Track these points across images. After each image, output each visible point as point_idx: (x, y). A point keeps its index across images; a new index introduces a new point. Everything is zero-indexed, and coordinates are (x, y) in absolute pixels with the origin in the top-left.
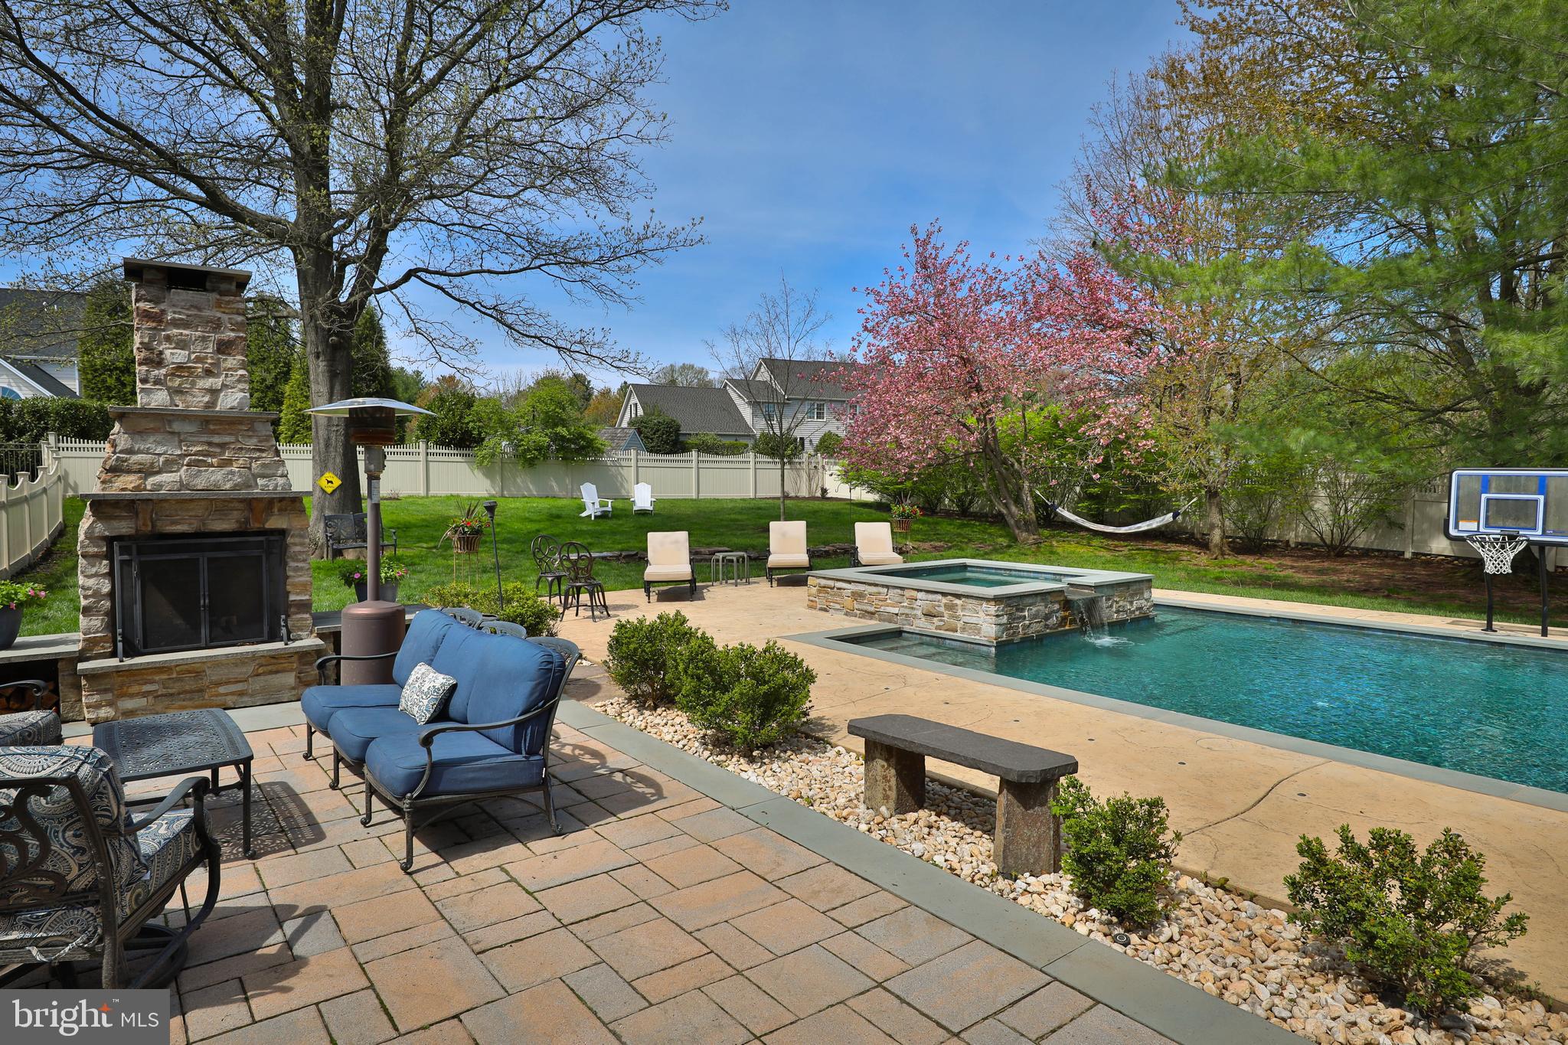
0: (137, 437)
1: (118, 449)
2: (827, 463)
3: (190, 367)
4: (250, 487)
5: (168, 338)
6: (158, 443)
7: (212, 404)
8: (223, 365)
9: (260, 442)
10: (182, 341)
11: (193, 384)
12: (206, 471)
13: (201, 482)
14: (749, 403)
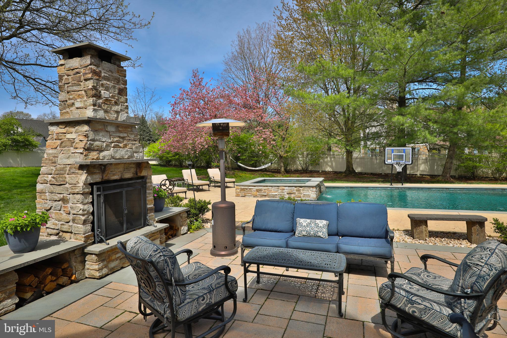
0: (95, 133)
1: (89, 139)
3: (110, 100)
4: (132, 157)
5: (102, 85)
6: (103, 136)
7: (117, 118)
8: (120, 100)
9: (135, 136)
10: (107, 87)
11: (111, 108)
12: (119, 150)
13: (118, 156)
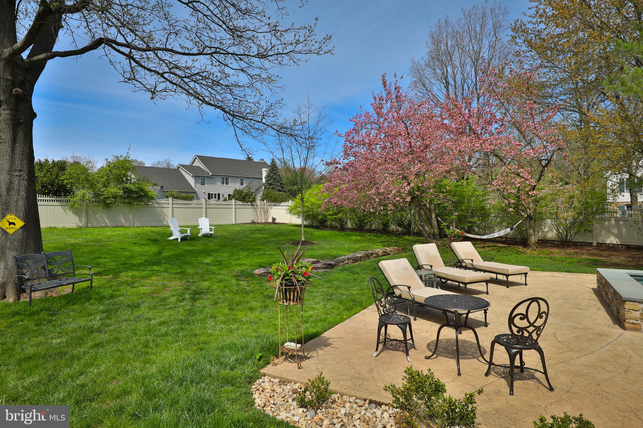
2: (269, 205)
14: (193, 176)
